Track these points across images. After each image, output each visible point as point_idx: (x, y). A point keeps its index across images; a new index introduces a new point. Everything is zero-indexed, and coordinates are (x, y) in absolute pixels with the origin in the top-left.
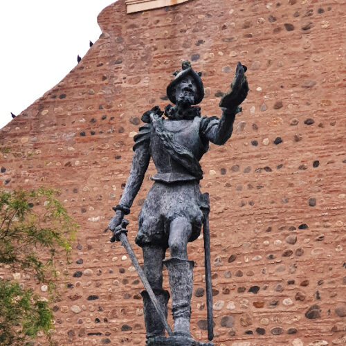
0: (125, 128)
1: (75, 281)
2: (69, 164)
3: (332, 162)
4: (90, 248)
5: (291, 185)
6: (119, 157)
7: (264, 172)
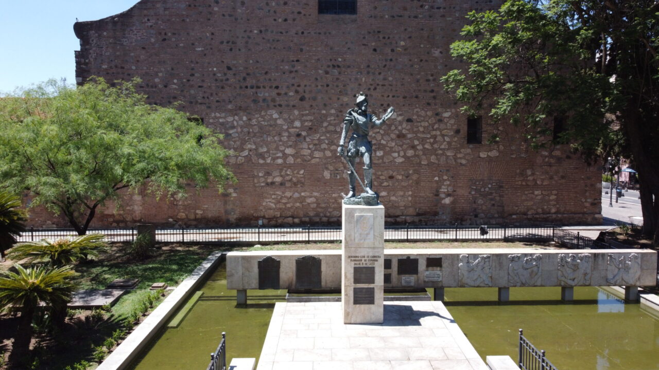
0: (212, 5)
1: (191, 78)
2: (183, 20)
3: (309, 33)
4: (197, 63)
5: (292, 41)
6: (209, 19)
7: (279, 34)
